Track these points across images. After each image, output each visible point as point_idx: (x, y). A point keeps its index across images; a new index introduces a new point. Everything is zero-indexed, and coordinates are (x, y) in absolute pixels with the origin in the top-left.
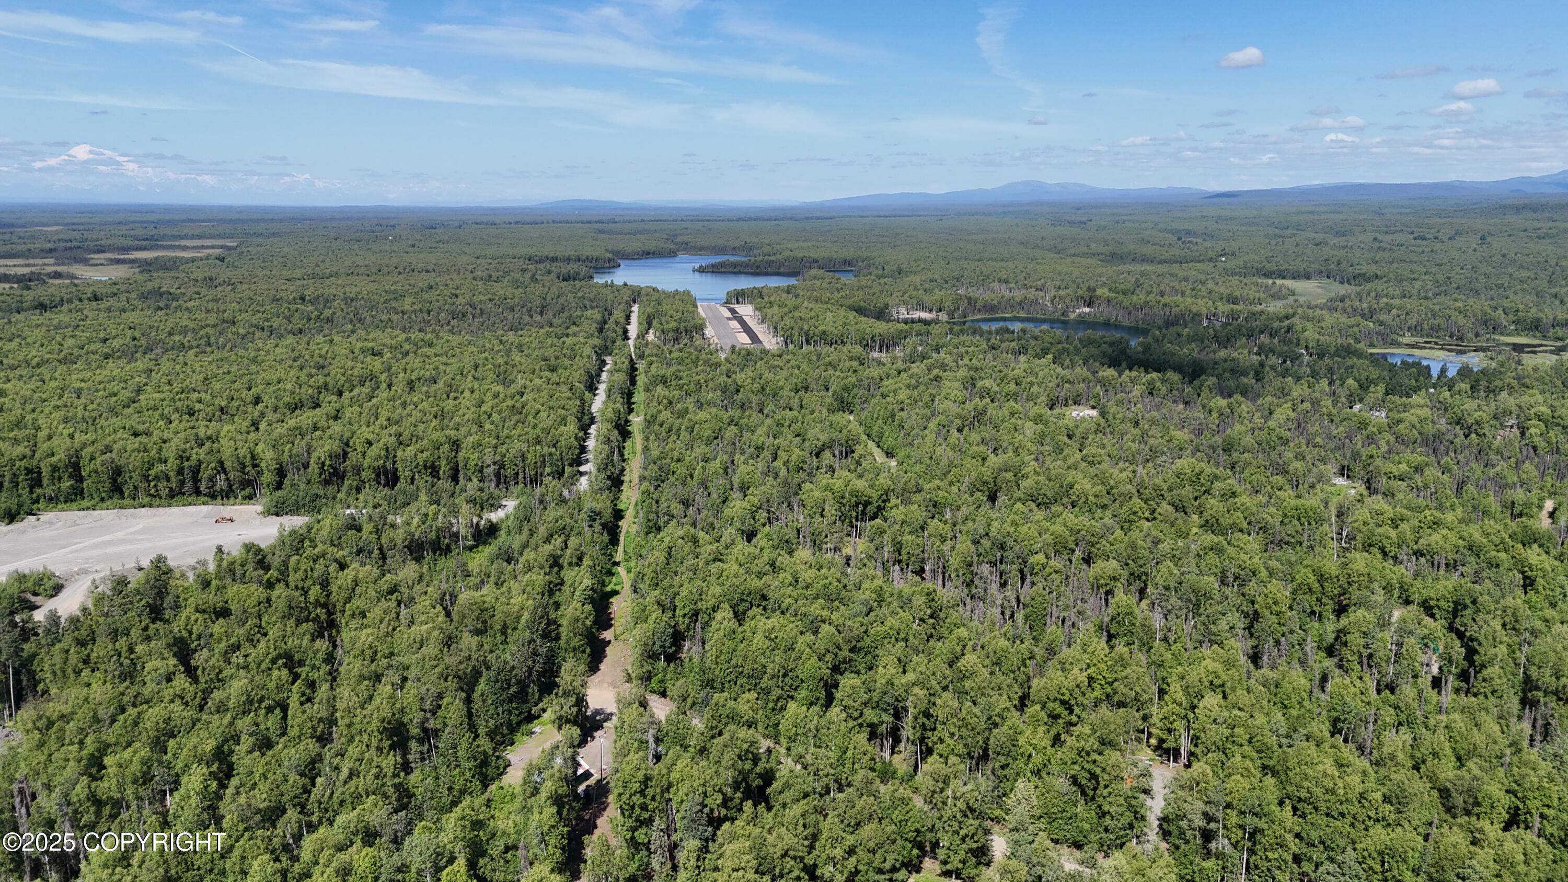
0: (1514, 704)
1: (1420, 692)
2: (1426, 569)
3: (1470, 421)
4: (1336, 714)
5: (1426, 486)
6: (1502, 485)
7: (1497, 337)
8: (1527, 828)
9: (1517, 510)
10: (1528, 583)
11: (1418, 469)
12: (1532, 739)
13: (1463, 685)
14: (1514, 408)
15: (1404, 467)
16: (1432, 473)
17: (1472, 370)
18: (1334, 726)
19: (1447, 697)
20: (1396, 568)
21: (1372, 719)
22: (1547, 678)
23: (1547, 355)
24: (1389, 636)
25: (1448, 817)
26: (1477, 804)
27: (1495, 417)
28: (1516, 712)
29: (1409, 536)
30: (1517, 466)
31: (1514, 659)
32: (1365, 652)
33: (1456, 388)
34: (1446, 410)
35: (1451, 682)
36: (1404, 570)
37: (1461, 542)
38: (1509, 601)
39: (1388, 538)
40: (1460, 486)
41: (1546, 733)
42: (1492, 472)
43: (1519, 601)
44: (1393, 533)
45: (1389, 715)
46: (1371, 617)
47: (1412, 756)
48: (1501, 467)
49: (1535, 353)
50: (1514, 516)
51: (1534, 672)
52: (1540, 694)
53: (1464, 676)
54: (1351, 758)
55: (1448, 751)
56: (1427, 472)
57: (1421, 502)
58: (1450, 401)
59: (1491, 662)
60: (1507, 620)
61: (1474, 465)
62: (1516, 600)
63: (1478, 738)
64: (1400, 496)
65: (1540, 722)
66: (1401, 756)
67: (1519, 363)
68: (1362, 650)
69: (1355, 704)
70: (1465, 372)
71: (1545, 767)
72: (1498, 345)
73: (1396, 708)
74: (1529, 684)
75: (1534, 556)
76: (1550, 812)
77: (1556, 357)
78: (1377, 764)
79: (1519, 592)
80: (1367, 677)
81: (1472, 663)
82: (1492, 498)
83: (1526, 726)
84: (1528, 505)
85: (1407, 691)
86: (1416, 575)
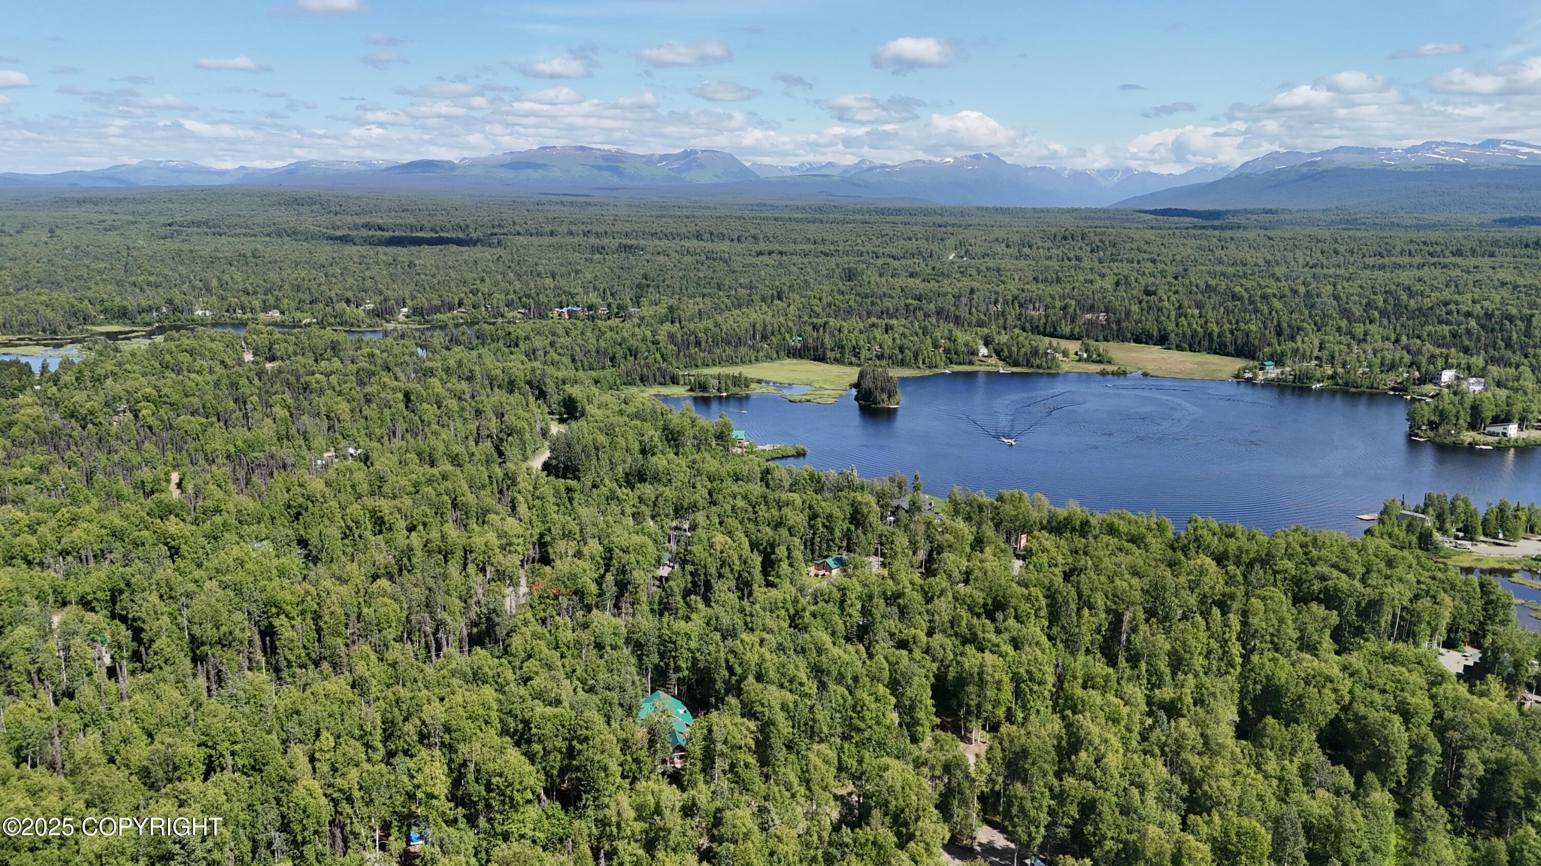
0: (187, 664)
1: (98, 687)
2: (76, 566)
3: (84, 411)
4: (16, 744)
5: (55, 485)
6: (130, 469)
7: (89, 328)
8: (223, 769)
9: (148, 488)
10: (174, 553)
11: (43, 469)
12: (209, 690)
13: (138, 665)
14: (122, 394)
15: (28, 470)
16: (59, 470)
17: (73, 363)
18: (18, 757)
19: (126, 682)
20: (45, 574)
21: (56, 733)
22: (210, 633)
23: (140, 339)
24: (54, 643)
25: (152, 793)
26: (176, 768)
27: (107, 404)
28: (189, 672)
29: (51, 538)
30: (139, 447)
31: (178, 625)
32: (33, 669)
33: (62, 382)
34: (57, 405)
35: (126, 666)
36: (53, 574)
37: (103, 531)
38: (160, 574)
39: (28, 545)
40: (90, 478)
41: (220, 680)
42: (116, 458)
43: (169, 571)
44: (33, 540)
45: (73, 721)
46: (32, 631)
47: (105, 752)
48: (124, 451)
49: (129, 339)
50: (147, 495)
51: (196, 630)
52: (206, 648)
53: (136, 656)
54: (44, 781)
55: (137, 731)
56: (53, 470)
57: (54, 500)
58: (58, 395)
59: (158, 634)
60: (162, 591)
61: (98, 454)
62: (166, 571)
63: (162, 708)
64: (30, 500)
65: (212, 672)
66: (94, 755)
67: (117, 350)
68: (30, 667)
69: (34, 723)
70: (66, 364)
71: (225, 710)
72: (92, 335)
73: (80, 711)
74: (195, 642)
75: (173, 526)
76: (237, 747)
77: (148, 341)
78: (73, 773)
79: (168, 562)
80: (42, 693)
81: (140, 641)
82: (122, 482)
83: (201, 681)
84: (157, 481)
85: (86, 692)
86: (67, 576)
